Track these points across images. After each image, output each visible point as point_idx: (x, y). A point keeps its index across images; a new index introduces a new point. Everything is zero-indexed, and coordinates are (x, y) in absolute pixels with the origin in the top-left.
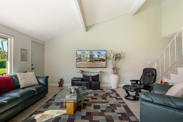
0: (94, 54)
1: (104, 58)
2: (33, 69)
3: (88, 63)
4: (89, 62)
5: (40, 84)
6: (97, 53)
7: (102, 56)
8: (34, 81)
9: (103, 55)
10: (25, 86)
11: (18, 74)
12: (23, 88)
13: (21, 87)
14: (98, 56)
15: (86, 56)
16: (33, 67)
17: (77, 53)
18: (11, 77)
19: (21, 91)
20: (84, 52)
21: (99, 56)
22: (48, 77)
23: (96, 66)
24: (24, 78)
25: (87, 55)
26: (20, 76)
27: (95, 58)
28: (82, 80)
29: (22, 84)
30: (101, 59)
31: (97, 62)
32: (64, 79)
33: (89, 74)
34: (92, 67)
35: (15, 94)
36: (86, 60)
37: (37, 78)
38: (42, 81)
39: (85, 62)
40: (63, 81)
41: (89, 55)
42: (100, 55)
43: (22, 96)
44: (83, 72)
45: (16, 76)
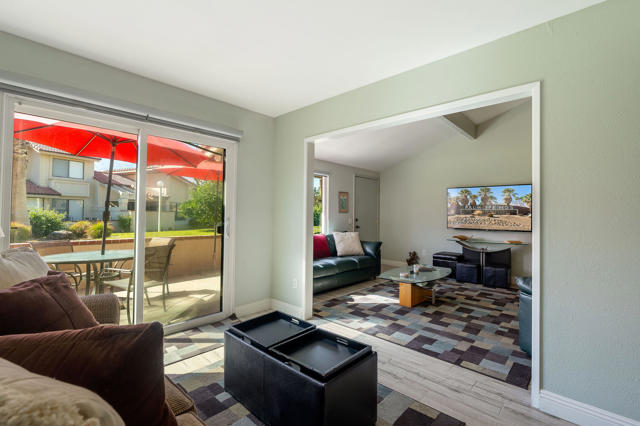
0: (494, 195)
1: (526, 206)
2: (357, 227)
3: (477, 218)
4: (479, 215)
5: (366, 253)
6: (505, 192)
7: (517, 199)
8: (357, 248)
9: (521, 198)
10: (344, 253)
11: (334, 234)
12: (341, 256)
13: (339, 254)
14: (506, 199)
15: (471, 201)
16: (358, 224)
17: (448, 193)
18: (326, 237)
19: (339, 259)
20: (467, 191)
21: (509, 200)
22: (380, 244)
23: (501, 228)
24: (342, 240)
25: (475, 197)
26: (337, 237)
27: (497, 206)
28: (460, 258)
29: (340, 249)
30: (514, 207)
31: (503, 217)
32: (419, 255)
33: (479, 247)
34: (490, 230)
35: (331, 261)
36: (473, 211)
37: (363, 243)
38: (369, 250)
39: (468, 216)
40: (417, 257)
41: (480, 198)
42: (514, 199)
43: (339, 265)
44: (464, 239)
45: (331, 237)
